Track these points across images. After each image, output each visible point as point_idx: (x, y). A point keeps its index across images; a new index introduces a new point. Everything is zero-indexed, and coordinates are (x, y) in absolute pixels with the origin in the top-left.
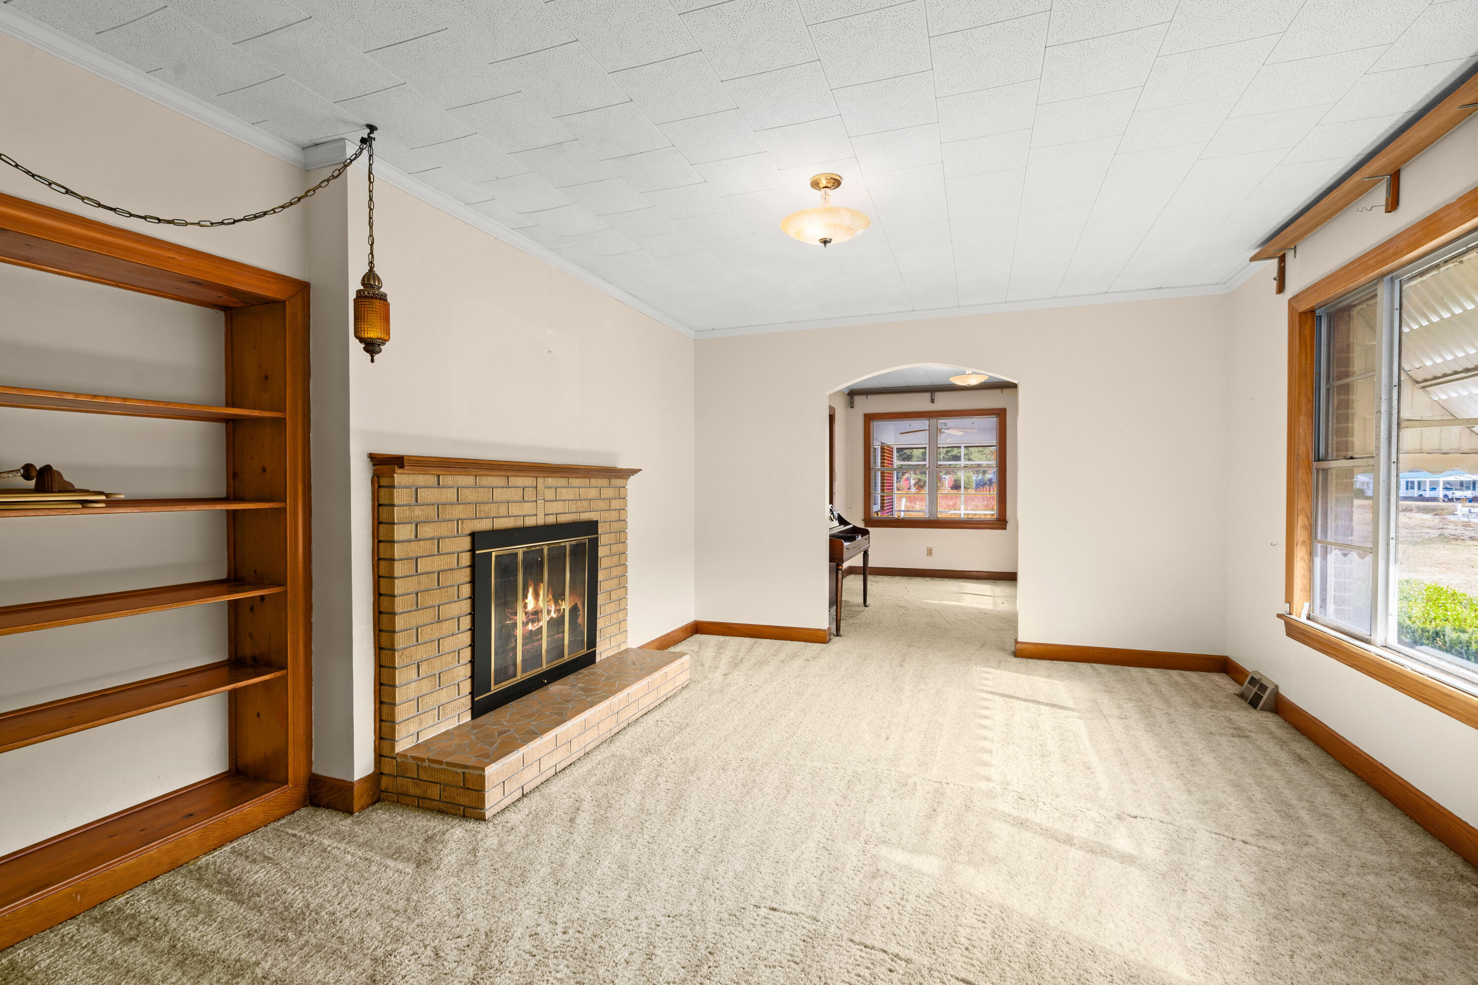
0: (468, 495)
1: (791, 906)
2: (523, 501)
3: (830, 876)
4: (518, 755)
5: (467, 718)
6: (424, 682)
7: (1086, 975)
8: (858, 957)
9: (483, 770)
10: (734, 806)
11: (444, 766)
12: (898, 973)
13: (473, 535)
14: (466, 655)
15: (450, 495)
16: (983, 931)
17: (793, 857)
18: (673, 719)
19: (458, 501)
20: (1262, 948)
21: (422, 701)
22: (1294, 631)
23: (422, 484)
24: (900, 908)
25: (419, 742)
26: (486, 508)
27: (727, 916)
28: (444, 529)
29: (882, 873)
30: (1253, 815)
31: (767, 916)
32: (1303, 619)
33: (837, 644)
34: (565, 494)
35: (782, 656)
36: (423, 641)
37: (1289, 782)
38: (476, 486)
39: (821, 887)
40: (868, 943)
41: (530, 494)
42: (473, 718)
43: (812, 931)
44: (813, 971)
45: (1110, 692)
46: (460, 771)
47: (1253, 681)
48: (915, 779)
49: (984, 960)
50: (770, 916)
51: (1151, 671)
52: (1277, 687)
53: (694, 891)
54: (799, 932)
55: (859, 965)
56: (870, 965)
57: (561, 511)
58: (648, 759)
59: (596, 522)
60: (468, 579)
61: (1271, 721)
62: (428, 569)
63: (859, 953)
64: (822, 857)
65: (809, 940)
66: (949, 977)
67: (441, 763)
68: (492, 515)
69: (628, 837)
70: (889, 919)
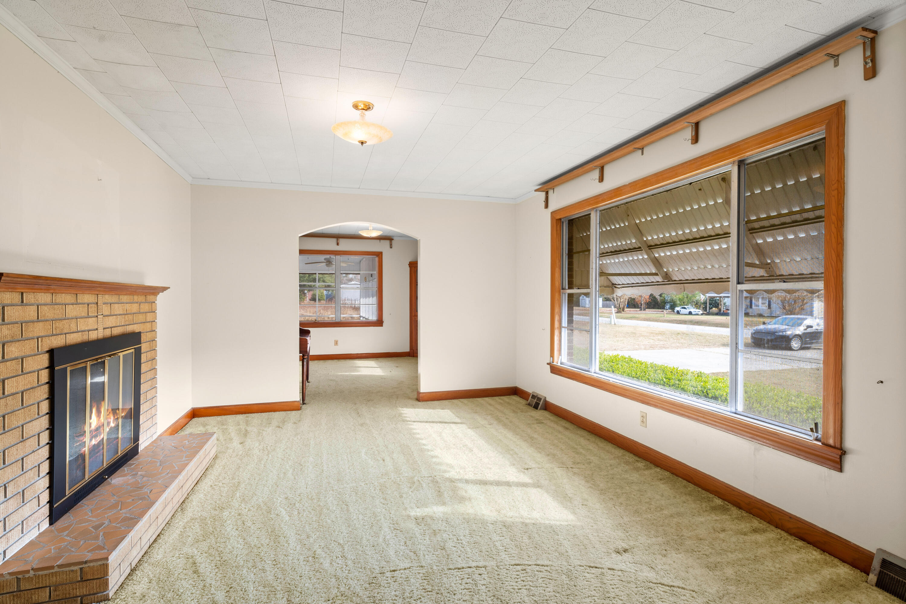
0: (47, 312)
1: (402, 565)
2: (88, 317)
3: (411, 542)
4: (129, 539)
5: (46, 525)
6: (11, 502)
7: (559, 542)
8: (459, 575)
9: (107, 559)
10: (318, 524)
11: (56, 569)
12: (484, 574)
13: (51, 352)
14: (45, 468)
15: (31, 313)
16: (506, 540)
17: (381, 540)
18: (224, 482)
19: (38, 318)
20: (605, 507)
21: (9, 520)
22: (555, 370)
23: (8, 302)
24: (461, 544)
25: (6, 559)
26: (59, 324)
27: (368, 585)
28: (28, 347)
29: (437, 531)
30: (567, 456)
31: (393, 576)
32: (559, 364)
33: (307, 410)
34: (118, 309)
35: (275, 423)
36: (10, 462)
37: (569, 439)
38: (53, 304)
39: (410, 549)
40: (459, 567)
41: (93, 310)
42: (51, 524)
43: (425, 573)
44: (443, 591)
45: (476, 412)
46: (77, 568)
47: (534, 397)
48: (416, 478)
49: (516, 552)
50: (395, 575)
51: (487, 399)
52: (545, 398)
53: (333, 580)
54: (418, 576)
55: (463, 579)
56: (468, 576)
57: (114, 325)
58: (226, 513)
59: (140, 333)
60: (46, 396)
61: (546, 414)
62: (13, 391)
63: (458, 573)
64: (398, 534)
65: (426, 577)
66: (508, 566)
67: (52, 567)
68: (65, 331)
69: (254, 566)
70: (459, 552)
